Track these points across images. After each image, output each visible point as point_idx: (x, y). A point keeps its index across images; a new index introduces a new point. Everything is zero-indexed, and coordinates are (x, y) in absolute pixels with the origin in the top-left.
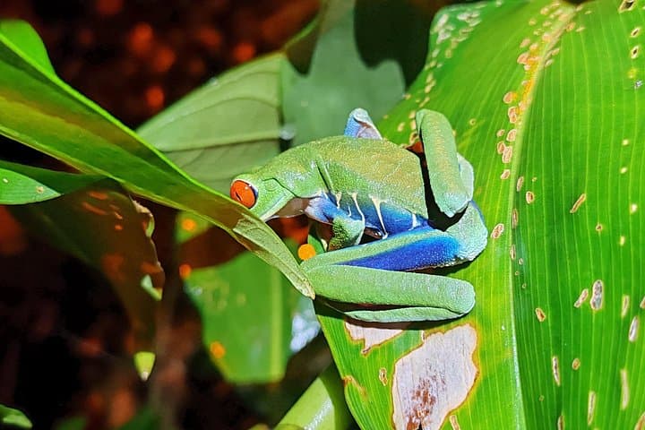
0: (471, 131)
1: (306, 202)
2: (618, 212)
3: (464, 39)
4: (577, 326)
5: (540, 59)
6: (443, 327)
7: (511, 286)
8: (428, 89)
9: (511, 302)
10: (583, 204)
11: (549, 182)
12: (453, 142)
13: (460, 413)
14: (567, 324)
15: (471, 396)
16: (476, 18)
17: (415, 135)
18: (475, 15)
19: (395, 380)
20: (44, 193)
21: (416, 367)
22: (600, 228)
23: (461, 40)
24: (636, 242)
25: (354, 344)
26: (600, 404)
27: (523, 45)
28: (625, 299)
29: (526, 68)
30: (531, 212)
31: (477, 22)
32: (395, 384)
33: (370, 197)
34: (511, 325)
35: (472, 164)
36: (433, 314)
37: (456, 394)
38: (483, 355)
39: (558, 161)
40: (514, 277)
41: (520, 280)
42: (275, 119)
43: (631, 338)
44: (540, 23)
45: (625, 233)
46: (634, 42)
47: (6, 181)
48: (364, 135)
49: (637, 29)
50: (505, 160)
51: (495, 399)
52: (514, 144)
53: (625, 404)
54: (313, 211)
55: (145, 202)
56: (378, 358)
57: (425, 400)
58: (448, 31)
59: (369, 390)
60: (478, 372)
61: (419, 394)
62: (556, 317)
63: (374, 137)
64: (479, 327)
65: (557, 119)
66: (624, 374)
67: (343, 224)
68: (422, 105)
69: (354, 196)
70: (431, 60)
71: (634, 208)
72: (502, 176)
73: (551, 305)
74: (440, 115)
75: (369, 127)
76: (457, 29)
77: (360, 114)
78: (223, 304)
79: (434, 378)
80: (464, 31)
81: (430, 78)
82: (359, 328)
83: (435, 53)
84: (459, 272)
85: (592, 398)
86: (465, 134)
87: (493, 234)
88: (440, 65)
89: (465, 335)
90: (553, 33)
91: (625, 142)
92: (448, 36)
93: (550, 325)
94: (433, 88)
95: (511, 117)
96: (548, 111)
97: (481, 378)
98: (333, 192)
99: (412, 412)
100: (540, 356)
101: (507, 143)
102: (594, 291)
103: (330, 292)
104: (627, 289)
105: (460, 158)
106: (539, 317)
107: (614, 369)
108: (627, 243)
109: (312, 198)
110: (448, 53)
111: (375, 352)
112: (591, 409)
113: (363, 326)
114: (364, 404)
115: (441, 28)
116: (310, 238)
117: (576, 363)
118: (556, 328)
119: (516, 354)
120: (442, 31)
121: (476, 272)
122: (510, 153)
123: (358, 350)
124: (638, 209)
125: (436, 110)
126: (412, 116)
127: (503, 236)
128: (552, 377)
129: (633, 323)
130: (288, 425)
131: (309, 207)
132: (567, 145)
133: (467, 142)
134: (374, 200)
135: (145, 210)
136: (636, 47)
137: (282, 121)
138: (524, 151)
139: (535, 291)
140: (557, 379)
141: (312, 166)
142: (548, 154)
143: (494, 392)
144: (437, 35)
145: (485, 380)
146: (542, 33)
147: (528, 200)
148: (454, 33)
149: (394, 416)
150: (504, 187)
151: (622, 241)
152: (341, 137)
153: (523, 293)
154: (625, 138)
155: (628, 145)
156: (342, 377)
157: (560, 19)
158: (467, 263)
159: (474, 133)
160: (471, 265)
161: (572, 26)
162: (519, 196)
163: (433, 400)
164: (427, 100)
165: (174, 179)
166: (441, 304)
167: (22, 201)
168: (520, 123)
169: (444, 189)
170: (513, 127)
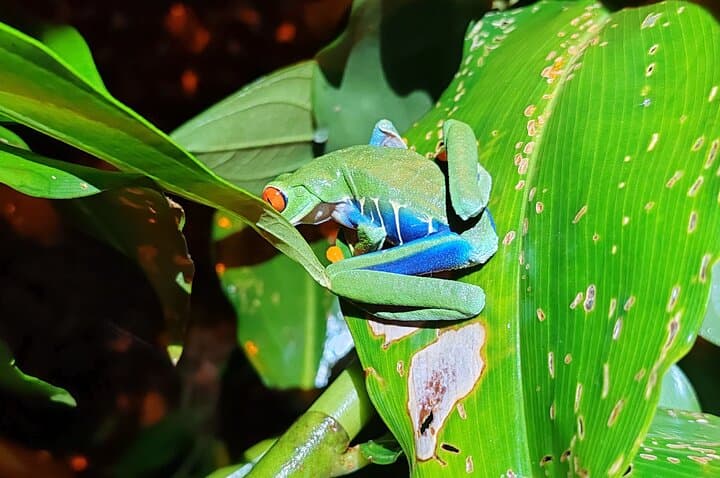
0: (493, 142)
1: (333, 206)
2: (613, 224)
3: (497, 46)
4: (571, 326)
5: (563, 72)
6: (456, 326)
7: (518, 289)
8: (457, 98)
9: (518, 303)
10: (584, 215)
11: (557, 194)
12: (475, 153)
13: (465, 401)
14: (563, 324)
15: (477, 388)
16: (511, 25)
17: (442, 144)
18: (511, 21)
19: (411, 372)
20: (87, 189)
21: (430, 360)
22: (596, 238)
23: (493, 48)
24: (625, 252)
25: (376, 338)
26: (585, 394)
27: (549, 58)
28: (613, 301)
29: (549, 81)
30: (540, 221)
31: (512, 29)
32: (411, 376)
33: (390, 201)
34: (515, 324)
35: (491, 175)
36: (447, 315)
37: (464, 386)
38: (490, 350)
39: (567, 175)
40: (522, 281)
41: (526, 282)
42: (309, 123)
43: (614, 337)
44: (568, 35)
45: (617, 242)
46: (651, 59)
47: (54, 177)
48: (389, 144)
49: (656, 46)
50: (521, 172)
51: (498, 388)
52: (530, 156)
53: (605, 394)
54: (339, 216)
55: (177, 198)
56: (397, 352)
57: (437, 389)
58: (481, 38)
59: (388, 381)
60: (485, 366)
61: (431, 384)
62: (554, 317)
63: (399, 146)
64: (487, 325)
65: (570, 133)
66: (606, 367)
67: (366, 231)
68: (450, 114)
69: (376, 201)
70: (464, 67)
71: (626, 220)
72: (517, 187)
73: (551, 306)
74: (467, 125)
75: (393, 136)
76: (490, 37)
77: (385, 125)
78: (257, 303)
79: (446, 370)
80: (498, 38)
81: (460, 86)
82: (381, 325)
83: (467, 61)
84: (472, 275)
85: (579, 390)
86: (488, 145)
87: (505, 240)
88: (470, 74)
89: (475, 332)
90: (581, 45)
91: (627, 159)
92: (482, 43)
93: (548, 323)
94: (462, 97)
95: (529, 130)
96: (564, 126)
97: (486, 370)
98: (358, 198)
99: (425, 400)
100: (539, 351)
101: (524, 156)
102: (588, 293)
103: (353, 293)
104: (615, 295)
105: (480, 169)
106: (540, 317)
107: (599, 362)
108: (618, 251)
109: (337, 204)
110: (480, 62)
111: (394, 347)
112: (577, 399)
113: (385, 323)
114: (383, 393)
115: (475, 34)
116: (338, 241)
117: (568, 358)
118: (553, 328)
119: (519, 350)
120: (477, 37)
121: (487, 275)
122: (526, 165)
123: (379, 343)
124: (630, 221)
125: (463, 121)
126: (440, 125)
127: (514, 243)
128: (548, 370)
129: (618, 323)
130: (315, 412)
131: (335, 212)
132: (577, 159)
133: (489, 153)
134: (394, 206)
135: (177, 206)
136: (652, 65)
137: (315, 126)
138: (539, 163)
139: (538, 295)
140: (552, 372)
141: (338, 174)
142: (559, 168)
143: (497, 383)
144: (471, 41)
145: (491, 373)
146: (568, 46)
147: (538, 210)
148: (488, 40)
149: (409, 404)
150: (518, 197)
151: (614, 249)
152: (366, 146)
153: (528, 296)
154: (628, 155)
155: (629, 162)
156: (364, 369)
157: (589, 30)
158: (479, 267)
159: (495, 146)
160: (484, 267)
161: (596, 41)
162: (531, 206)
163: (444, 389)
164: (455, 109)
165: (202, 177)
166: (453, 307)
167: (69, 196)
168: (538, 136)
169: (461, 194)
170: (530, 140)
